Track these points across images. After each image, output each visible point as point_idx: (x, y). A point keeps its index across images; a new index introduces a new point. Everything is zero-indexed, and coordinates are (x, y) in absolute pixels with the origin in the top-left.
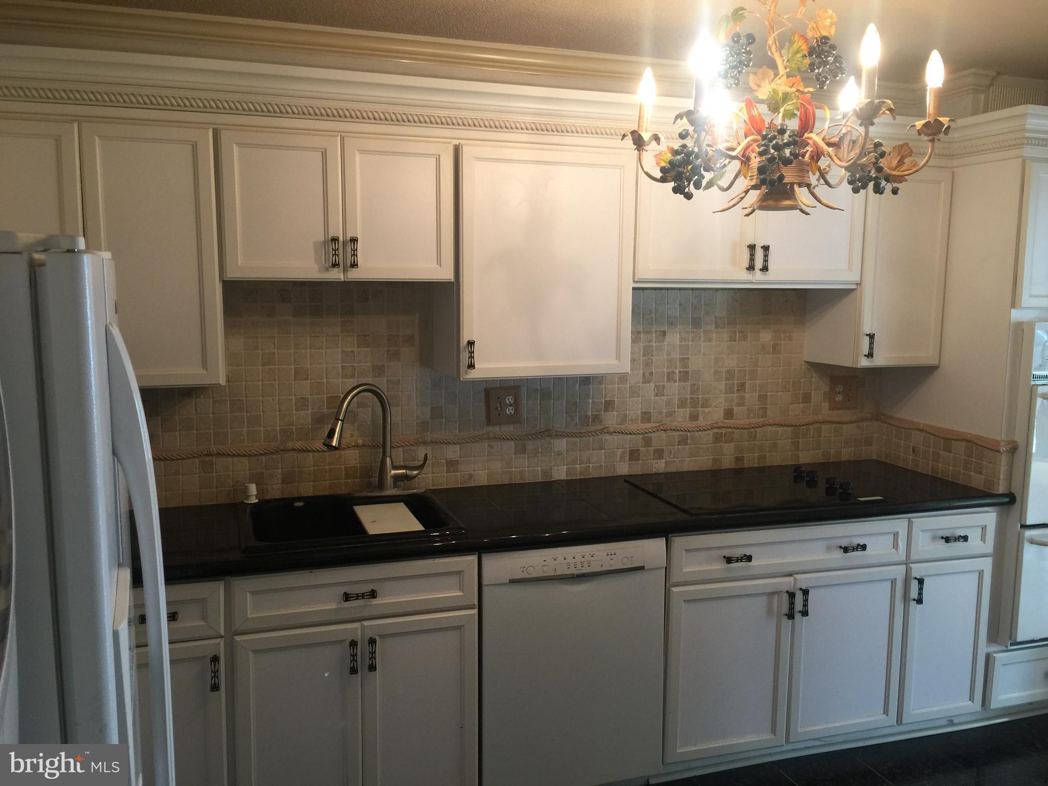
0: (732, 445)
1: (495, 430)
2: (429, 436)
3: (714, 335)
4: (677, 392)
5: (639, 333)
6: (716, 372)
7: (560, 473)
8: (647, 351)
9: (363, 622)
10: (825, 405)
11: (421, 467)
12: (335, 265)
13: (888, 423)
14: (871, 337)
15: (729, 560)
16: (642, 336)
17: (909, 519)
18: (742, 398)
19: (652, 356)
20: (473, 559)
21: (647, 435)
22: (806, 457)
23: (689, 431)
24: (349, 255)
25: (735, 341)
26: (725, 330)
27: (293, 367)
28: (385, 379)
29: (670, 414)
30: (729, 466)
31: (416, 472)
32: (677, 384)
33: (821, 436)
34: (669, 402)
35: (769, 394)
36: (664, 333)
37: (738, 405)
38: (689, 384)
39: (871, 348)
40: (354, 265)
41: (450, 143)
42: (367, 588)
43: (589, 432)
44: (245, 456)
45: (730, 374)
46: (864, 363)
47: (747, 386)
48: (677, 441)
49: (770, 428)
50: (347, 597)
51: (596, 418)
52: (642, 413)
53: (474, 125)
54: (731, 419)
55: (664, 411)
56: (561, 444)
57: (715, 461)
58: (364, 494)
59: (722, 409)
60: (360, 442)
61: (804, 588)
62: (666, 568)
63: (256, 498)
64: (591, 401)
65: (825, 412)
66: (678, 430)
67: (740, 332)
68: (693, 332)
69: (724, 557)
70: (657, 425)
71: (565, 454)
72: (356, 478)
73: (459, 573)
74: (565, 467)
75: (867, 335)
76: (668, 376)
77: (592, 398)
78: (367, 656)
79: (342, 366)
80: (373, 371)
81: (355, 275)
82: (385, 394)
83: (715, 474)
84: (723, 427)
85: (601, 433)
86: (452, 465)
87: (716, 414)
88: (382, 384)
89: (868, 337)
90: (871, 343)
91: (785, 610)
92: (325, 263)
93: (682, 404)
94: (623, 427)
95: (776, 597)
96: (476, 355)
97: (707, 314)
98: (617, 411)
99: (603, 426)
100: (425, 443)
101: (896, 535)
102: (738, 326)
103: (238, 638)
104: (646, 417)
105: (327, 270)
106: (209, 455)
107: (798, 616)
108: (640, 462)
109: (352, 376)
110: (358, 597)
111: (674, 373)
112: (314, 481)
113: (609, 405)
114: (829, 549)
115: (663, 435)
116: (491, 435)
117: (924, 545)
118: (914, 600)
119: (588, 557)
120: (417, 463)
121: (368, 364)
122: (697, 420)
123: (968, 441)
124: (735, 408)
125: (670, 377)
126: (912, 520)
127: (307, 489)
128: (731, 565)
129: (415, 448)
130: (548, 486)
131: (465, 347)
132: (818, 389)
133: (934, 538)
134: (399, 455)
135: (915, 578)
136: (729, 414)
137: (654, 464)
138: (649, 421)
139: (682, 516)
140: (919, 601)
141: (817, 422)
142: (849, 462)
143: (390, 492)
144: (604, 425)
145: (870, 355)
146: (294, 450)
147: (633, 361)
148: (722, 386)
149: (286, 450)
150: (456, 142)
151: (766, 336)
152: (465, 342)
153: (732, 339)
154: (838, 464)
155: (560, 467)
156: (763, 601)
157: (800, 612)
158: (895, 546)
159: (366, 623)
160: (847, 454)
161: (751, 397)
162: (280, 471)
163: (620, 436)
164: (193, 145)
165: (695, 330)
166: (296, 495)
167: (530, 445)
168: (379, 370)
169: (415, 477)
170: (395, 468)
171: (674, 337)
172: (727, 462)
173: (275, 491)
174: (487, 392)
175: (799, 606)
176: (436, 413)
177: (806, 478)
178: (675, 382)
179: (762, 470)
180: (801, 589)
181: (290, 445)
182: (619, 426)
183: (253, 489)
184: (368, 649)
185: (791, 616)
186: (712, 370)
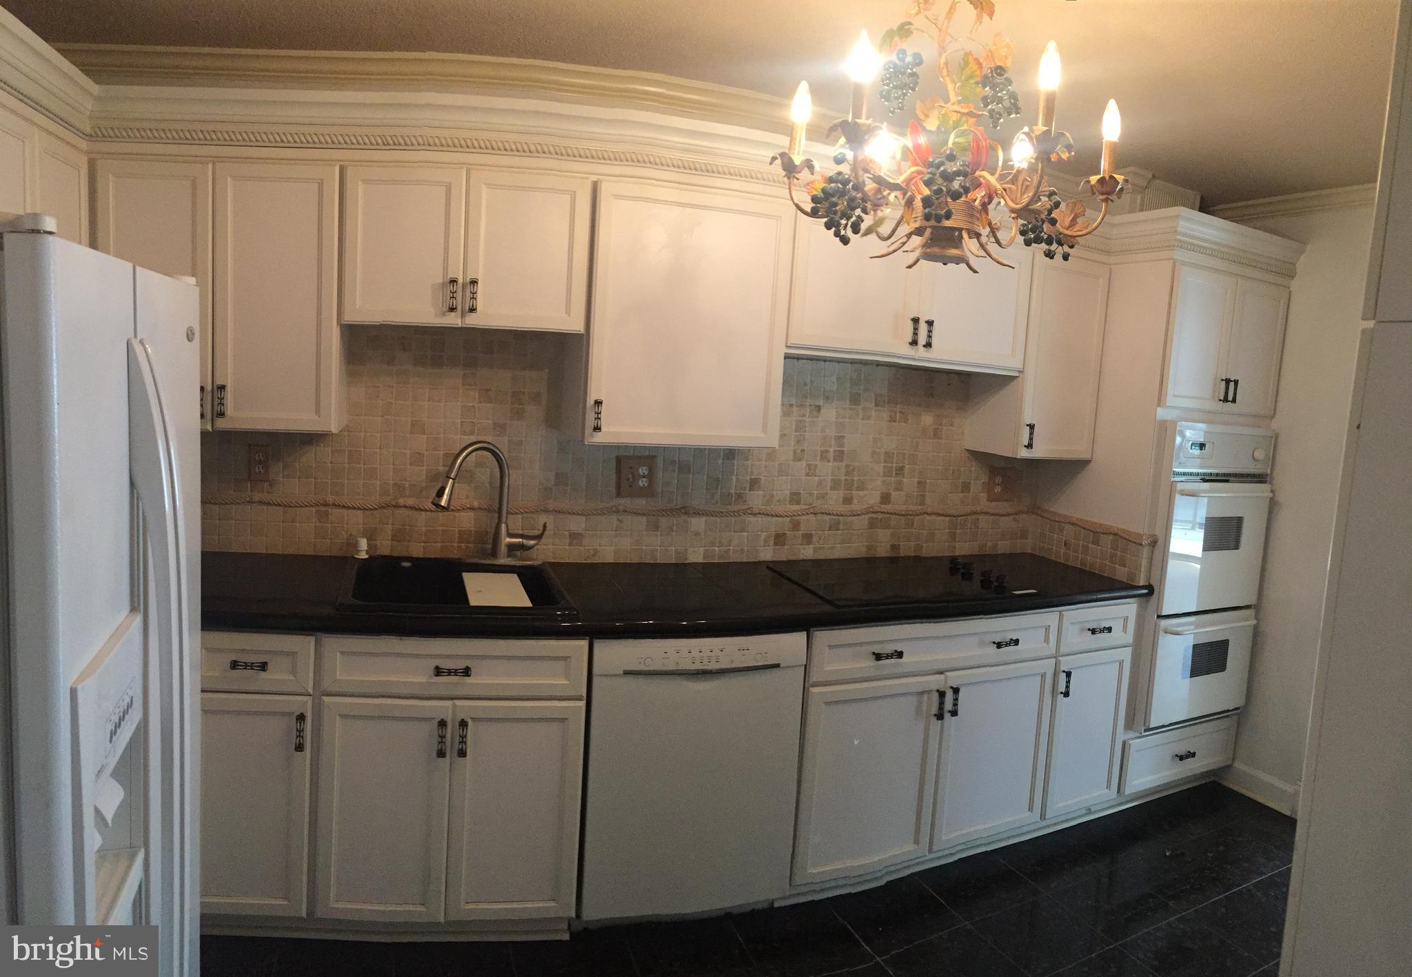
0: (888, 532)
1: (625, 502)
2: (551, 505)
3: (873, 413)
4: (830, 472)
5: (791, 405)
6: (874, 453)
7: (696, 556)
8: (800, 427)
9: (455, 701)
10: (984, 495)
11: (539, 537)
12: (452, 309)
13: (1043, 517)
14: (1032, 427)
15: (878, 657)
16: (795, 409)
17: (1060, 612)
18: (900, 483)
19: (805, 432)
20: (583, 644)
21: (794, 518)
22: (963, 548)
23: (842, 515)
24: (468, 299)
25: (895, 421)
26: (886, 409)
27: (409, 419)
28: (506, 439)
29: (822, 496)
30: (884, 555)
31: (532, 542)
32: (830, 464)
33: (978, 528)
34: (820, 483)
35: (928, 481)
36: (819, 408)
37: (897, 489)
38: (843, 464)
39: (1031, 439)
40: (473, 310)
41: (587, 178)
42: (461, 665)
43: (731, 512)
44: (359, 509)
45: (889, 456)
46: (1024, 453)
47: (906, 471)
48: (828, 526)
49: (928, 517)
50: (438, 672)
51: (739, 496)
52: (791, 494)
53: (618, 159)
54: (889, 504)
55: (815, 492)
56: (698, 523)
57: (869, 548)
58: (476, 560)
59: (879, 492)
60: (476, 504)
61: (955, 687)
62: (806, 666)
63: (367, 553)
64: (734, 478)
65: (984, 504)
66: (830, 514)
67: (901, 412)
68: (850, 409)
69: (874, 653)
70: (807, 507)
71: (703, 534)
72: (470, 543)
73: (565, 658)
74: (702, 549)
75: (1027, 425)
76: (821, 455)
77: (737, 475)
78: (457, 739)
79: (462, 422)
80: (494, 429)
81: (472, 321)
82: (505, 454)
83: (869, 562)
84: (878, 512)
85: (745, 514)
86: (575, 537)
87: (871, 497)
88: (503, 444)
89: (1028, 427)
90: (1031, 433)
91: (934, 710)
92: (443, 306)
93: (836, 485)
94: (768, 508)
95: (925, 697)
96: (603, 416)
97: (865, 390)
98: (763, 491)
99: (747, 507)
100: (546, 511)
101: (1047, 629)
102: (898, 406)
103: (326, 699)
104: (795, 497)
105: (444, 314)
106: (326, 505)
107: (947, 716)
108: (786, 547)
109: (472, 433)
110: (450, 672)
111: (827, 451)
112: (424, 542)
113: (754, 484)
114: (982, 644)
115: (812, 517)
116: (621, 508)
117: (1074, 638)
118: (1062, 693)
119: (716, 652)
120: (537, 532)
121: (490, 422)
122: (851, 504)
123: (1115, 534)
124: (893, 493)
125: (824, 456)
126: (1063, 613)
127: (417, 550)
128: (881, 662)
129: (535, 516)
130: (681, 568)
131: (592, 406)
132: (977, 478)
133: (1082, 630)
134: (516, 523)
135: (1064, 671)
136: (886, 498)
137: (802, 550)
138: (798, 503)
139: (828, 608)
140: (1066, 694)
141: (975, 513)
142: (1004, 554)
143: (503, 560)
144: (748, 505)
145: (1030, 446)
146: (405, 507)
147: (783, 436)
148: (880, 468)
149: (397, 506)
150: (594, 178)
151: (927, 419)
152: (592, 402)
153: (892, 420)
154: (994, 558)
155: (696, 549)
156: (913, 700)
157: (950, 711)
158: (1047, 640)
159: (458, 702)
160: (1004, 547)
161: (910, 482)
162: (390, 526)
163: (766, 519)
164: (319, 183)
165: (854, 407)
166: (405, 554)
167: (664, 522)
168: (500, 428)
169: (531, 548)
170: (510, 535)
171: (829, 413)
172: (883, 551)
173: (385, 547)
174: (619, 460)
175: (948, 705)
176: (561, 478)
177: (962, 570)
178: (829, 461)
179: (917, 559)
180: (952, 687)
181: (401, 501)
182: (763, 507)
183: (363, 544)
184: (458, 731)
185: (940, 716)
186: (870, 450)
